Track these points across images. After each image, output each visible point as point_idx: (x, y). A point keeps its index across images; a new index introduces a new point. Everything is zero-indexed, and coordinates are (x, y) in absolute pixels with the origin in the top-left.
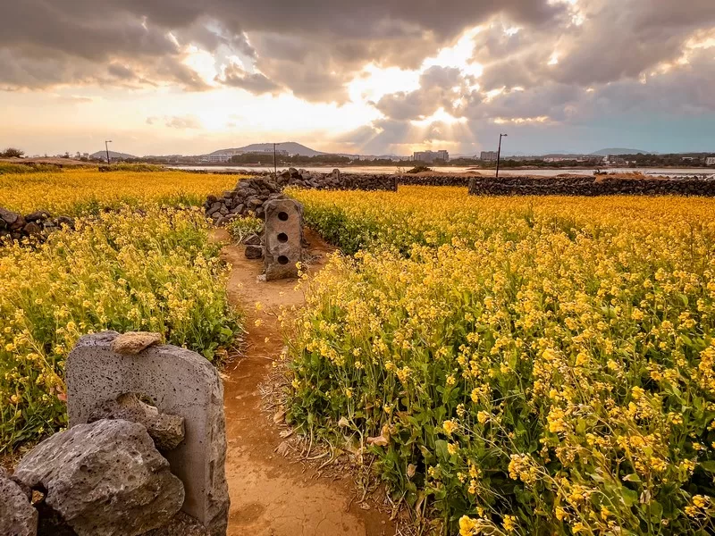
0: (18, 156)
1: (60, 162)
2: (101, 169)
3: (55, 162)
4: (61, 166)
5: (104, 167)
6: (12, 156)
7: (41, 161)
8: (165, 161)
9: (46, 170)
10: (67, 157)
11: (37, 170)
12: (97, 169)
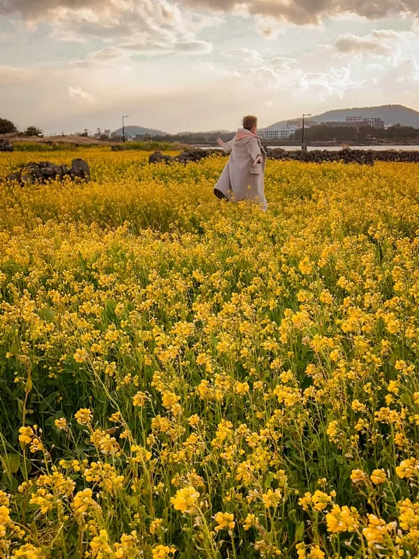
0: (37, 134)
1: (76, 141)
2: (114, 149)
3: (71, 141)
4: (77, 145)
5: (117, 146)
6: (32, 135)
7: (59, 140)
8: (204, 139)
9: (63, 149)
10: (85, 135)
11: (55, 149)
12: (110, 148)
